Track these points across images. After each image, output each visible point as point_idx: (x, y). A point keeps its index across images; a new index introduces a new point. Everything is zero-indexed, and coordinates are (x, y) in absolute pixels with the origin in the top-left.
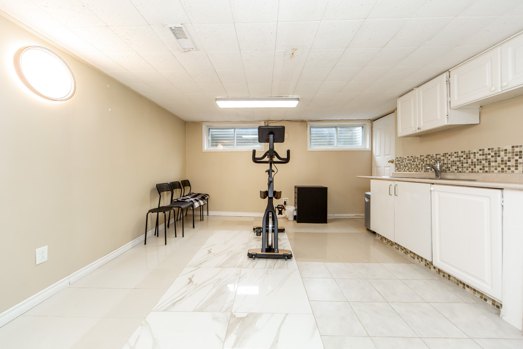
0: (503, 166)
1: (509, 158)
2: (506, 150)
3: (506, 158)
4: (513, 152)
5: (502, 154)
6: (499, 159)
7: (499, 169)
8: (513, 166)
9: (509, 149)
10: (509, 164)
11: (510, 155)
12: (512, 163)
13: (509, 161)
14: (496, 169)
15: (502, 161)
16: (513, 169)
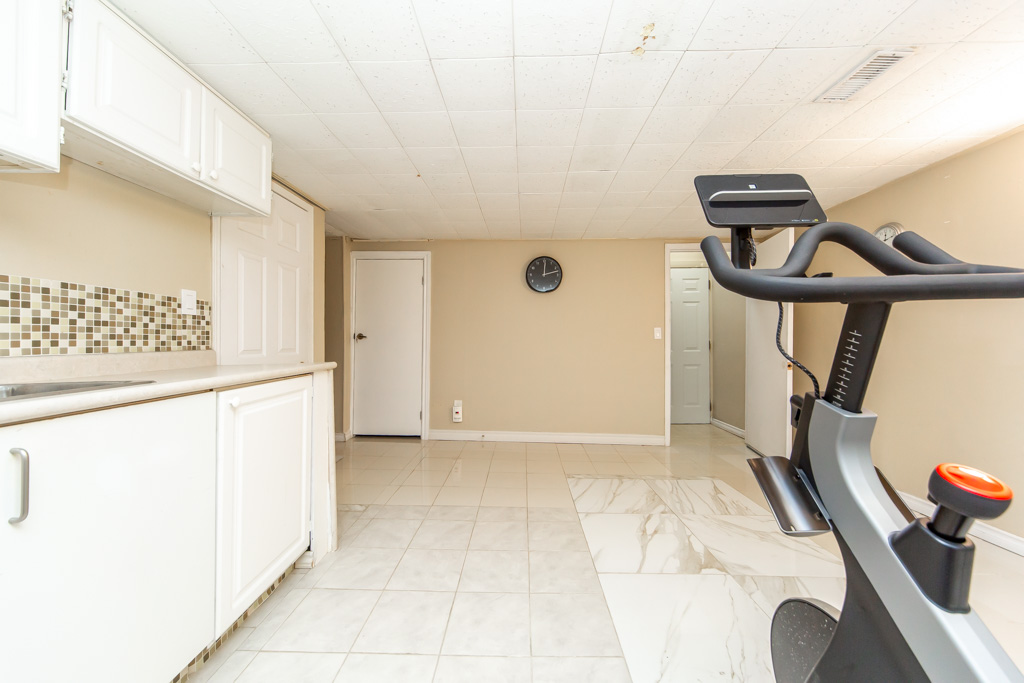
0: (37, 336)
1: (55, 313)
2: (46, 291)
3: (46, 314)
4: (65, 300)
5: (36, 299)
6: (26, 315)
7: (26, 344)
8: (64, 336)
9: (55, 290)
10: (54, 329)
11: (56, 306)
12: (61, 328)
13: (55, 322)
14: (16, 344)
15: (36, 320)
16: (63, 343)
